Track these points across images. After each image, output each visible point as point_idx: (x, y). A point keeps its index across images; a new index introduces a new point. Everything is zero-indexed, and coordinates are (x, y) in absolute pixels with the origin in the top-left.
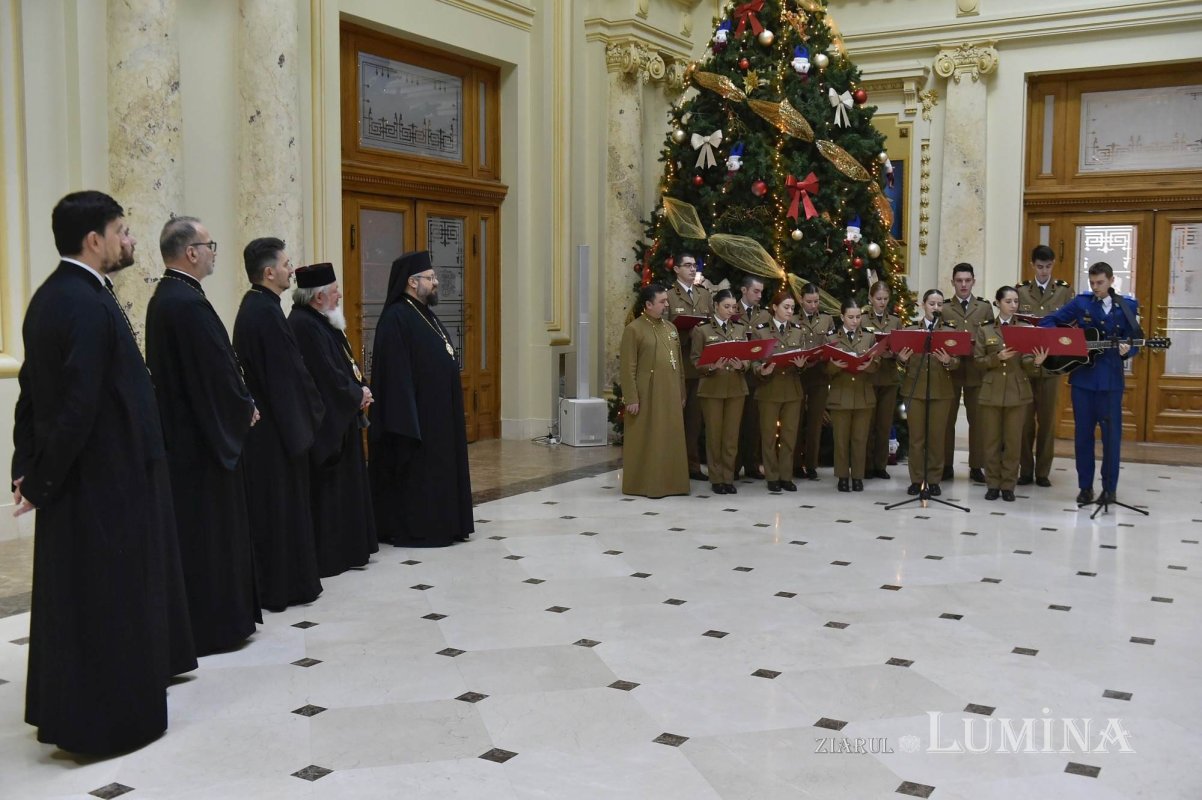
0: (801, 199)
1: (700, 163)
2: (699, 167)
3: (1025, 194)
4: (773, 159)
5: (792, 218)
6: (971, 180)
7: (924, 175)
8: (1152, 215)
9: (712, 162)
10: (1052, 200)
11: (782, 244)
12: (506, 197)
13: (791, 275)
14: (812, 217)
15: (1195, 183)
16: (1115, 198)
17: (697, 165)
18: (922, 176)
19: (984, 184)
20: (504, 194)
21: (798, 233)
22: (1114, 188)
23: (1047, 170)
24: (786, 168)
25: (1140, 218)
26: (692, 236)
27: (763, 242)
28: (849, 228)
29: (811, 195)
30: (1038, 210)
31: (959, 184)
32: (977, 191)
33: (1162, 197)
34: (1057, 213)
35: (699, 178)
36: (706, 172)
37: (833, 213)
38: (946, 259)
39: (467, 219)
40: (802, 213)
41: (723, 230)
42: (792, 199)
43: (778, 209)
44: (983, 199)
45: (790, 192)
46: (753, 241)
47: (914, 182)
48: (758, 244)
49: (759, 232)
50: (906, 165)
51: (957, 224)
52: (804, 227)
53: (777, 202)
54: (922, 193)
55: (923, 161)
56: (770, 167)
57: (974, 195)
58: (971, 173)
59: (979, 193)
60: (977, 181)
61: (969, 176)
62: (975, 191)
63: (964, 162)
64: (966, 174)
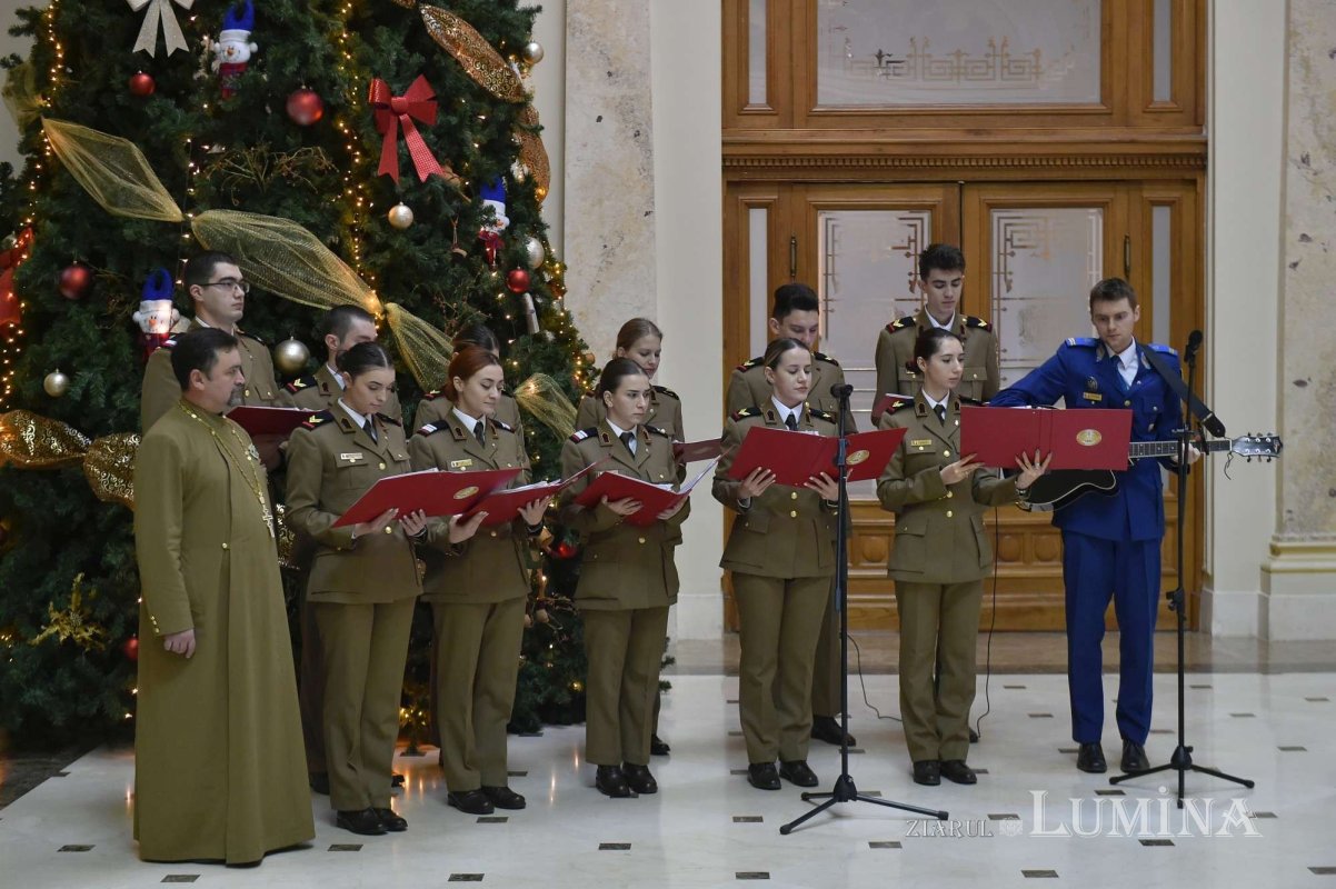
0: (401, 136)
1: (145, 42)
2: (144, 52)
3: (724, 144)
4: (334, 41)
5: (387, 176)
6: (625, 110)
8: (957, 190)
9: (176, 41)
10: (773, 157)
11: (366, 237)
13: (392, 307)
14: (430, 177)
15: (1030, 132)
16: (894, 157)
17: (137, 48)
19: (649, 120)
21: (402, 212)
22: (892, 136)
23: (757, 94)
24: (363, 62)
25: (934, 195)
26: (146, 215)
27: (320, 231)
28: (484, 202)
29: (420, 127)
30: (746, 176)
31: (599, 119)
32: (637, 134)
33: (977, 157)
34: (780, 183)
35: (144, 78)
36: (161, 63)
38: (579, 273)
40: (408, 167)
41: (223, 202)
42: (382, 136)
43: (351, 156)
44: (647, 149)
45: (379, 117)
46: (298, 229)
48: (310, 235)
49: (307, 208)
51: (600, 201)
53: (347, 139)
56: (330, 60)
57: (632, 142)
58: (623, 97)
59: (642, 138)
60: (637, 113)
61: (620, 104)
62: (631, 133)
63: (610, 74)
64: (614, 98)
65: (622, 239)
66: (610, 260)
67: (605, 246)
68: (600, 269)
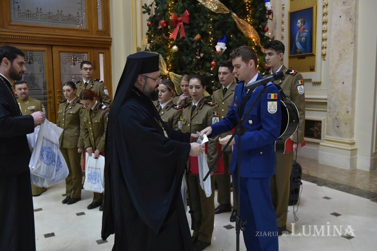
5: (172, 39)
6: (347, 13)
7: (325, 14)
9: (154, 13)
12: (112, 43)
13: (170, 73)
14: (183, 37)
18: (324, 15)
20: (111, 42)
21: (175, 48)
28: (218, 43)
31: (340, 17)
32: (350, 19)
37: (204, 35)
38: (333, 62)
39: (89, 53)
44: (355, 24)
47: (319, 18)
50: (315, 9)
51: (339, 41)
52: (180, 43)
54: (323, 25)
55: (324, 6)
57: (349, 22)
58: (347, 9)
59: (351, 20)
60: (351, 13)
61: (346, 11)
62: (349, 19)
63: (344, 3)
64: (344, 10)
65: (344, 51)
66: (341, 58)
67: (340, 54)
68: (338, 61)
